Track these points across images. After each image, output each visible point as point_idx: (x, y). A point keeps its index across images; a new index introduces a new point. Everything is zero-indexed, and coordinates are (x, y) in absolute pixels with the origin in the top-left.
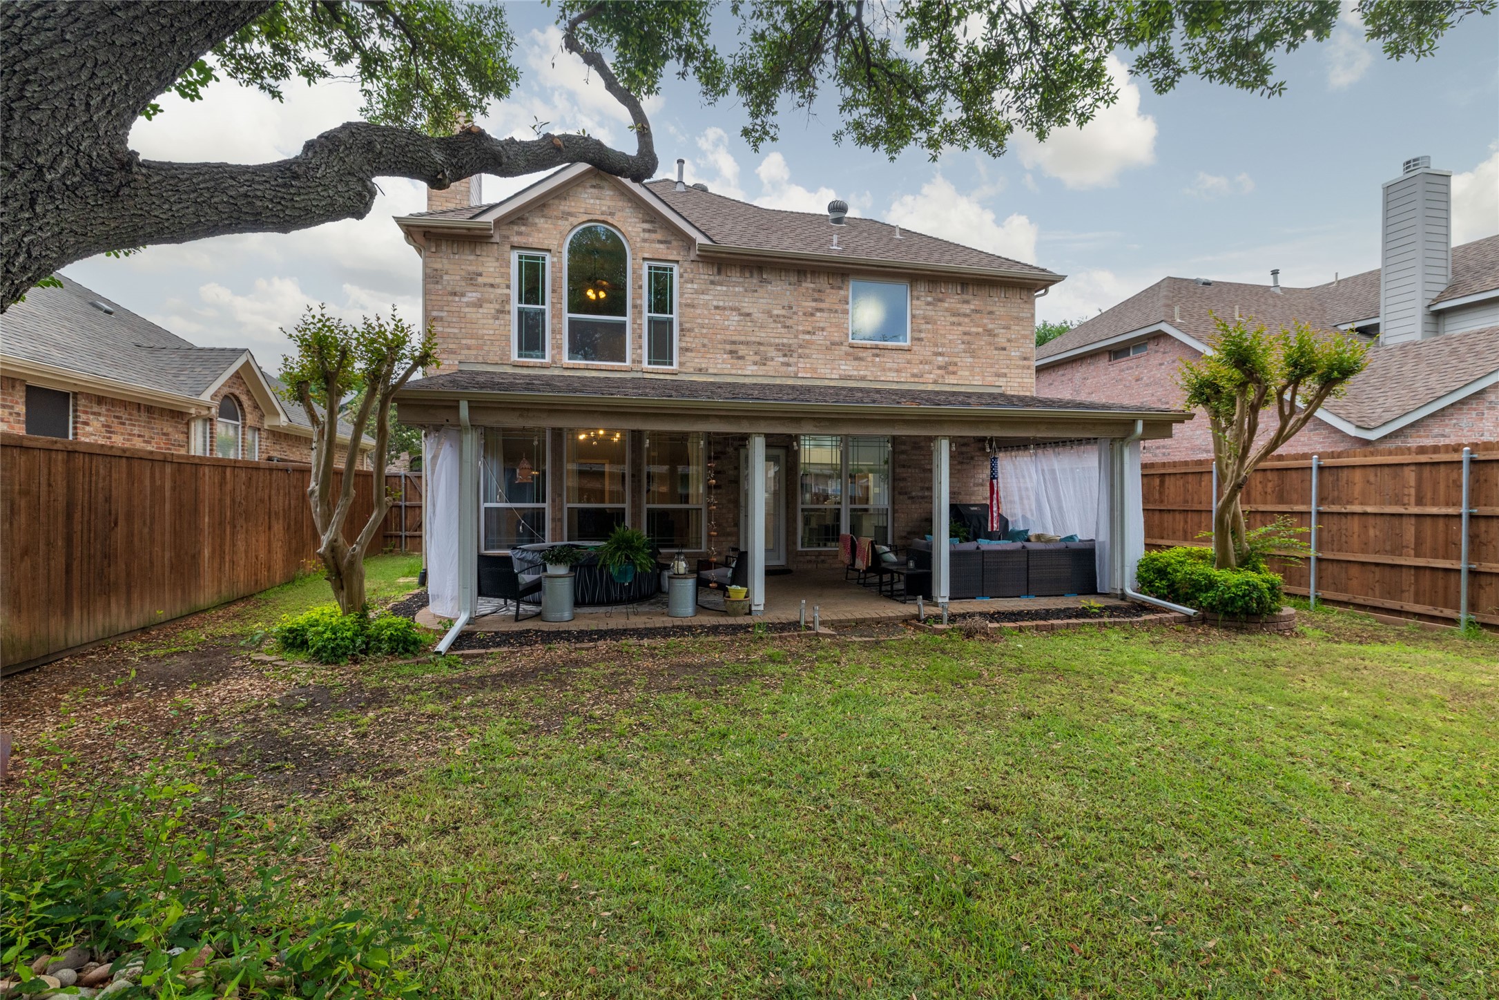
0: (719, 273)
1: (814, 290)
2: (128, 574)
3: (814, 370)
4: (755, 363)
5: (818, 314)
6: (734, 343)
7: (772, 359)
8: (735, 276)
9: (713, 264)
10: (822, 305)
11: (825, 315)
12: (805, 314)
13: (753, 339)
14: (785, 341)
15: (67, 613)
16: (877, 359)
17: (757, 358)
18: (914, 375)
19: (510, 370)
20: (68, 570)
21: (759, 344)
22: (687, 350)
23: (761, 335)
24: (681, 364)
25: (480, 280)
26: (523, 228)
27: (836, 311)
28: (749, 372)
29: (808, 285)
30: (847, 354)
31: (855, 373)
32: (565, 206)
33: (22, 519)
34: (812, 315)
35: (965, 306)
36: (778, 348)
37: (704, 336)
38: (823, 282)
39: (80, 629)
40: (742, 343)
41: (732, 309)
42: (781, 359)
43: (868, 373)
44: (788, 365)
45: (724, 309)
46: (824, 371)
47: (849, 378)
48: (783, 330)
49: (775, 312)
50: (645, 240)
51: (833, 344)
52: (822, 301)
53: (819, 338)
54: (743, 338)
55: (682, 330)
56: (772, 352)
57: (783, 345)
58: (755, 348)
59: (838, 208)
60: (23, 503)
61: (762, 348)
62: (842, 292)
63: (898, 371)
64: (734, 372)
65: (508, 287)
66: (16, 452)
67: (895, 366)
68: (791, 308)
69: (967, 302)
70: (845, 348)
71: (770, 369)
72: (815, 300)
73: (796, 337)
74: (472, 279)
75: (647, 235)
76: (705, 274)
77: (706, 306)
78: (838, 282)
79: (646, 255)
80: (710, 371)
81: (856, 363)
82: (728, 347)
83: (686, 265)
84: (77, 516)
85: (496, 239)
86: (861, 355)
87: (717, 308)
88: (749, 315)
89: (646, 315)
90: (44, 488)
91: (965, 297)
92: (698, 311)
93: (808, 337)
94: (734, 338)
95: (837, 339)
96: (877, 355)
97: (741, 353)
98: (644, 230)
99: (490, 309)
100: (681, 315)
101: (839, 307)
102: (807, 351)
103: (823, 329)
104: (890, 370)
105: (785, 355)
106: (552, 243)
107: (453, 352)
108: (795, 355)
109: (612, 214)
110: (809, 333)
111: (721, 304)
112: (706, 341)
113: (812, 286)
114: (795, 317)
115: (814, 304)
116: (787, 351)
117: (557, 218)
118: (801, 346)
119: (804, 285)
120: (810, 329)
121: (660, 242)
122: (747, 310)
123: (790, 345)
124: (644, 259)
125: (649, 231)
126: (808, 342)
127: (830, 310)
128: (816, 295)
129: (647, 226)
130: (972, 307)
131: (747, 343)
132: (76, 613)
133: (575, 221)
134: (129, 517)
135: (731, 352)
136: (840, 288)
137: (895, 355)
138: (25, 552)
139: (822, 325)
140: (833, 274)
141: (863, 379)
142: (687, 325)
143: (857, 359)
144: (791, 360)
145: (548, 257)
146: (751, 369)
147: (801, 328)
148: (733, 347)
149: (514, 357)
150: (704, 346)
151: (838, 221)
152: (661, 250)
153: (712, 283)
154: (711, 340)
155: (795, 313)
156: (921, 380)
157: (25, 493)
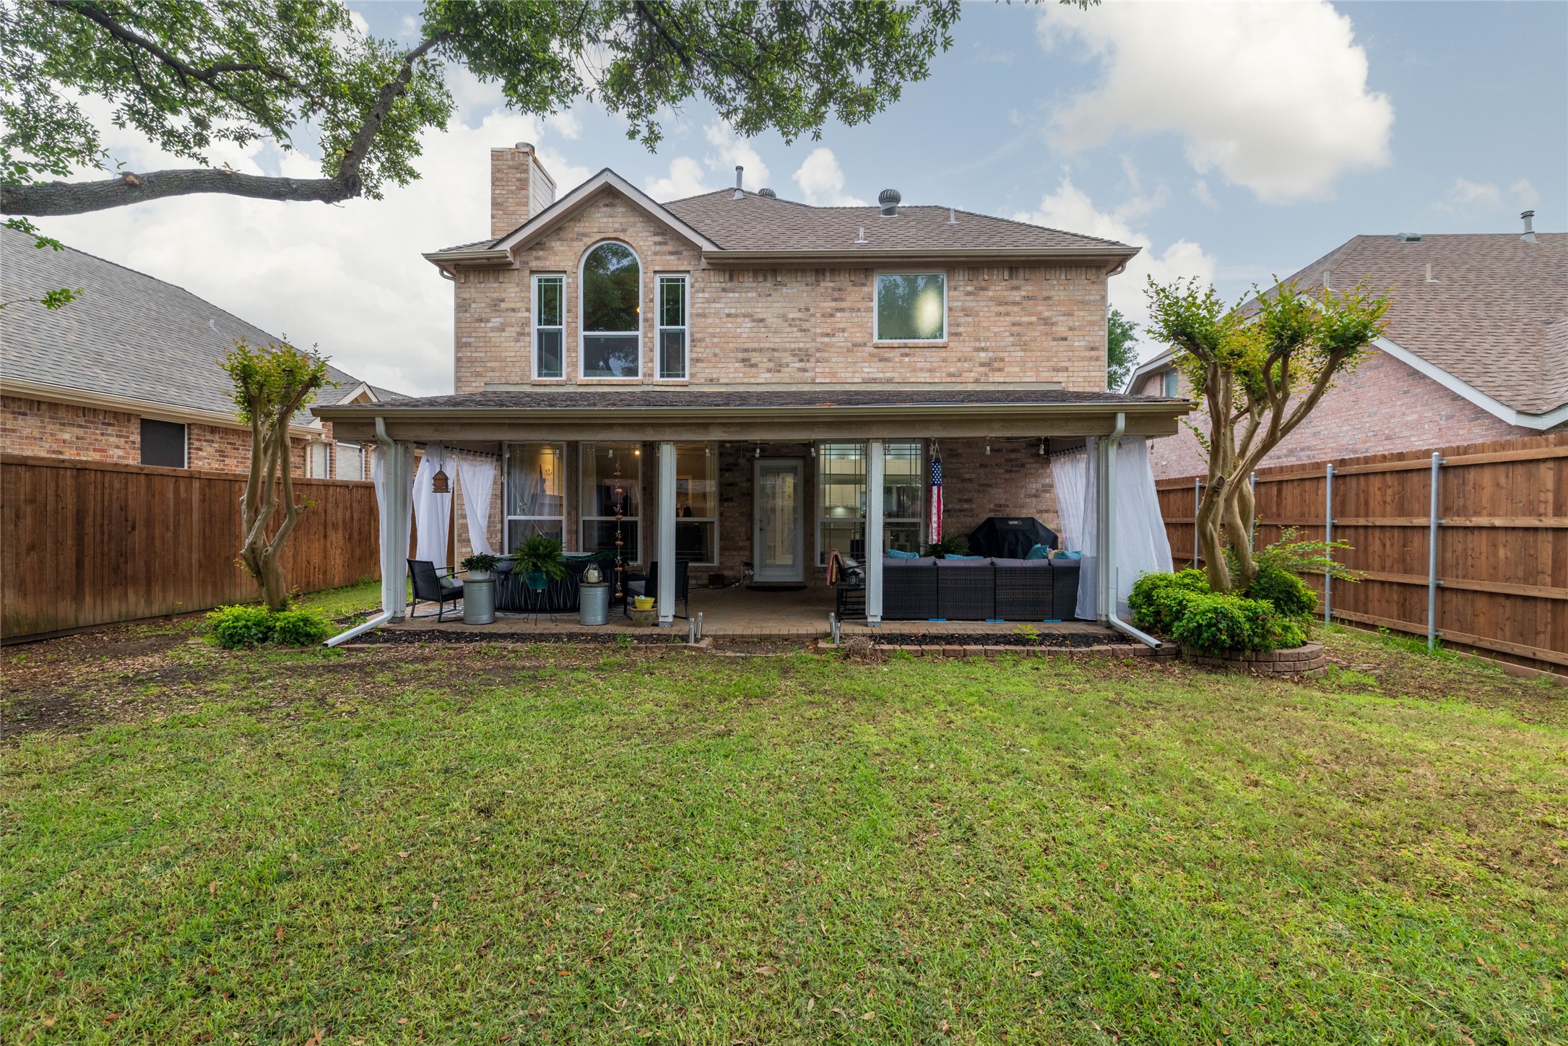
0: (731, 279)
1: (834, 289)
2: (148, 571)
3: (834, 374)
4: (769, 371)
5: (838, 315)
6: (746, 350)
7: (788, 365)
8: (748, 281)
9: (724, 271)
10: (843, 305)
11: (847, 314)
12: (823, 316)
13: (767, 345)
14: (801, 345)
15: (78, 598)
16: (907, 359)
17: (771, 365)
18: (950, 375)
19: (528, 389)
20: (79, 564)
21: (774, 350)
22: (698, 360)
23: (775, 341)
24: (692, 375)
25: (503, 305)
26: (541, 253)
27: (859, 310)
28: (762, 380)
29: (827, 284)
30: (871, 355)
31: (881, 375)
32: (579, 228)
33: (28, 522)
34: (832, 315)
35: (1015, 293)
36: (794, 353)
37: (715, 345)
38: (844, 280)
39: (91, 612)
40: (755, 350)
41: (744, 316)
42: (798, 365)
43: (896, 375)
44: (805, 370)
45: (736, 316)
46: (845, 375)
47: (874, 381)
48: (799, 334)
49: (791, 316)
50: (656, 253)
51: (855, 345)
52: (842, 300)
53: (839, 340)
54: (756, 345)
55: (693, 341)
56: (787, 358)
57: (800, 350)
58: (769, 354)
59: (889, 198)
60: (29, 509)
61: (776, 354)
62: (865, 289)
63: (930, 371)
64: (746, 380)
65: (528, 310)
66: (21, 470)
67: (928, 365)
68: (807, 310)
69: (1017, 288)
70: (869, 349)
71: (785, 375)
72: (835, 300)
73: (814, 340)
74: (495, 305)
75: (658, 248)
76: (717, 281)
77: (717, 314)
78: (860, 278)
79: (657, 268)
80: (722, 381)
81: (882, 364)
82: (740, 355)
83: (697, 274)
84: (89, 520)
85: (517, 265)
86: (887, 355)
87: (729, 315)
88: (762, 320)
89: (658, 327)
90: (51, 498)
91: (1015, 283)
92: (710, 321)
93: (826, 339)
94: (746, 346)
95: (860, 340)
96: (907, 355)
97: (753, 361)
98: (656, 243)
99: (511, 332)
100: (693, 325)
101: (862, 305)
102: (826, 355)
103: (843, 330)
104: (922, 370)
105: (801, 361)
106: (567, 265)
107: (478, 375)
108: (813, 359)
109: (624, 231)
110: (828, 335)
111: (733, 311)
112: (717, 351)
113: (832, 284)
114: (813, 319)
115: (834, 304)
116: (803, 356)
117: (572, 240)
118: (818, 350)
119: (823, 284)
120: (829, 331)
121: (671, 253)
122: (760, 316)
123: (807, 350)
124: (656, 272)
125: (660, 243)
126: (826, 344)
127: (852, 310)
128: (836, 294)
129: (658, 239)
130: (1024, 293)
131: (761, 350)
132: (88, 599)
133: (589, 241)
134: (149, 523)
135: (743, 360)
136: (863, 285)
137: (927, 353)
138: (32, 548)
139: (842, 326)
140: (856, 270)
141: (890, 381)
142: (698, 336)
143: (881, 360)
144: (808, 365)
145: (564, 277)
146: (764, 377)
147: (818, 331)
148: (746, 355)
149: (534, 377)
150: (715, 355)
151: (889, 212)
152: (672, 262)
153: (724, 290)
154: (722, 349)
155: (813, 315)
156: (959, 380)
157: (32, 501)
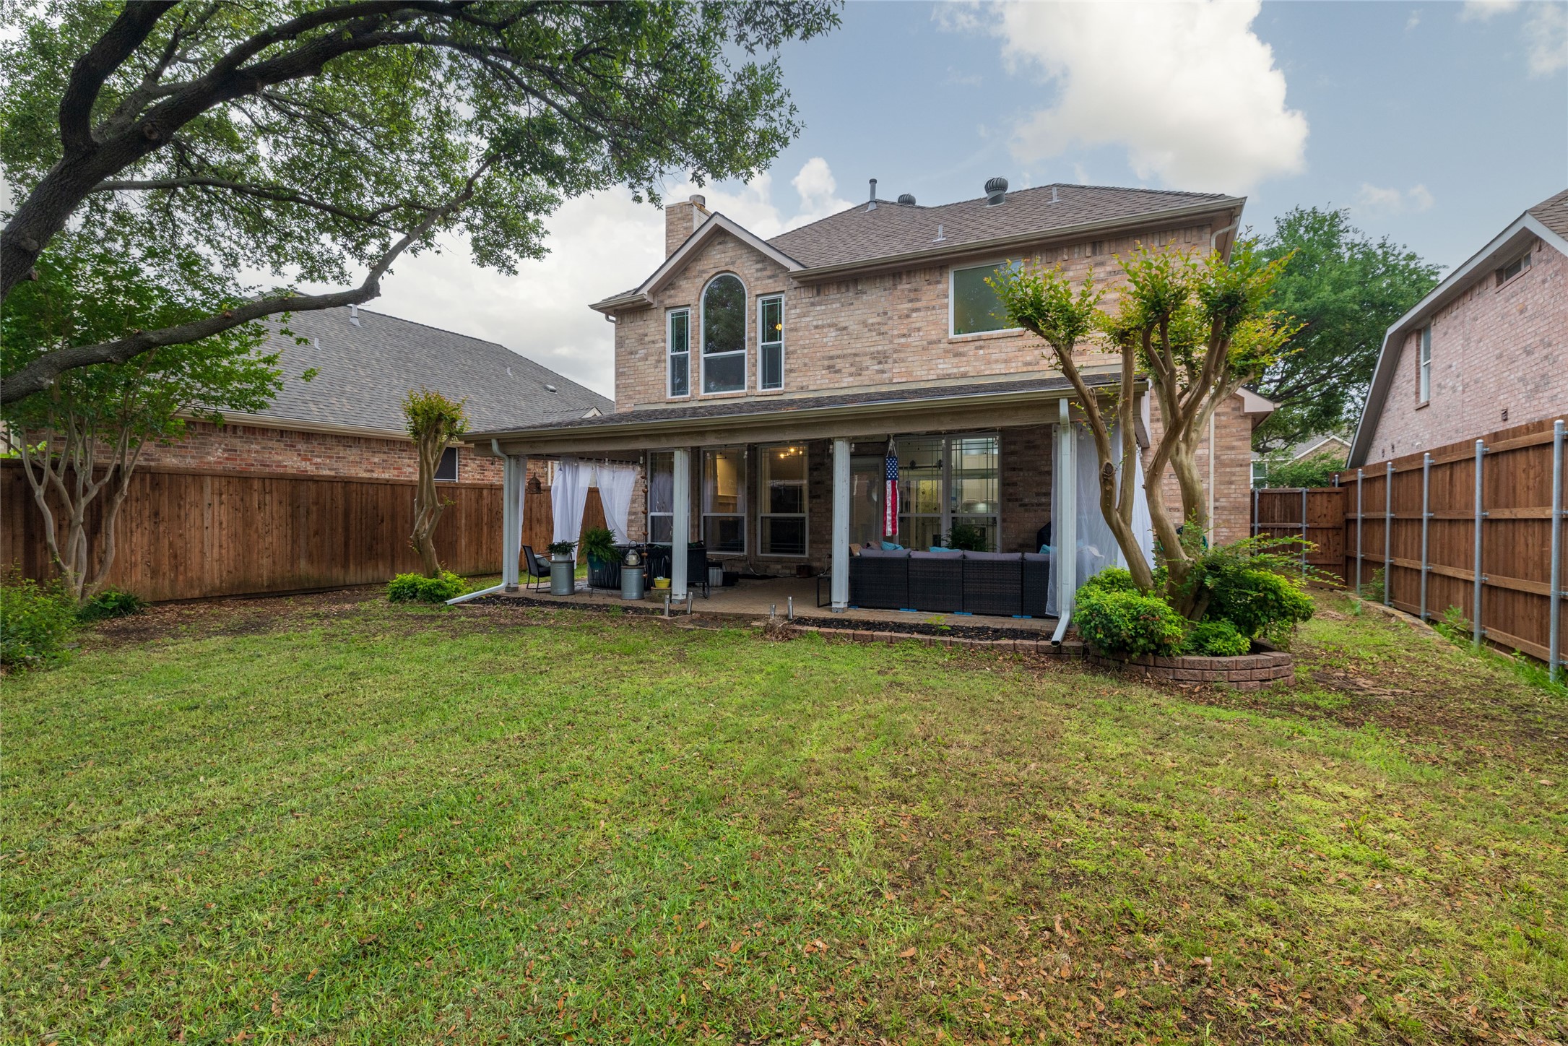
0: (818, 294)
1: (910, 290)
2: (393, 550)
3: (910, 373)
4: (851, 375)
5: (914, 315)
6: (831, 358)
7: (867, 368)
8: (833, 294)
9: (812, 287)
10: (918, 305)
11: (922, 314)
12: (900, 318)
13: (849, 351)
14: (880, 348)
15: (345, 566)
16: (981, 352)
17: (853, 369)
18: (1029, 364)
19: (663, 406)
20: (346, 544)
21: (855, 355)
22: (791, 371)
23: (857, 346)
24: (786, 385)
25: (647, 339)
26: (672, 292)
27: (934, 308)
28: (846, 384)
29: (904, 286)
30: (946, 351)
31: (955, 370)
32: (700, 266)
33: (314, 516)
34: (908, 316)
35: (1098, 270)
36: (873, 356)
37: (805, 356)
38: (919, 280)
39: (354, 575)
40: (839, 357)
41: (830, 326)
42: (876, 367)
43: (970, 369)
44: (883, 372)
45: (823, 327)
46: (920, 373)
47: (949, 377)
48: (877, 338)
49: (870, 321)
50: (757, 279)
51: (929, 343)
52: (917, 300)
53: (915, 339)
54: (839, 352)
55: (787, 353)
56: (867, 361)
57: (878, 352)
58: (850, 360)
59: (996, 188)
60: (314, 508)
61: (857, 359)
62: (940, 286)
63: (1006, 361)
64: (831, 386)
65: (664, 341)
66: (310, 484)
67: (1003, 356)
68: (885, 313)
69: (1102, 264)
70: (944, 346)
71: (865, 379)
72: (911, 301)
73: (891, 342)
74: (641, 340)
75: (759, 274)
76: (806, 296)
77: (807, 327)
78: (936, 276)
79: (759, 292)
80: (811, 388)
81: (956, 360)
82: (826, 363)
83: (791, 293)
84: (353, 516)
85: (655, 305)
86: (961, 350)
87: (816, 327)
88: (845, 328)
89: (760, 344)
90: (328, 500)
91: (1099, 258)
92: (800, 334)
93: (903, 340)
94: (832, 353)
95: (934, 337)
96: (981, 348)
97: (838, 367)
98: (758, 270)
99: (652, 360)
100: (787, 339)
101: (936, 303)
102: (902, 355)
103: (919, 330)
104: (997, 361)
105: (880, 363)
106: (691, 299)
107: (630, 398)
108: (890, 361)
109: (733, 263)
110: (904, 336)
111: (820, 323)
112: (807, 360)
113: (908, 286)
114: (890, 322)
115: (910, 305)
116: (881, 358)
117: (695, 277)
118: (896, 351)
119: (899, 287)
120: (905, 331)
121: (770, 277)
122: (843, 325)
123: (885, 352)
124: (757, 296)
125: (761, 270)
126: (903, 345)
127: (927, 308)
128: (912, 295)
129: (759, 266)
130: (1109, 269)
131: (844, 356)
132: (352, 567)
133: (706, 276)
134: (393, 518)
135: (829, 367)
136: (938, 282)
137: (1003, 343)
138: (316, 533)
139: (918, 325)
140: (931, 269)
141: (964, 375)
142: (791, 348)
143: (956, 355)
144: (886, 366)
145: (689, 309)
146: (847, 381)
147: (895, 332)
148: (831, 362)
149: (669, 396)
150: (805, 365)
151: (994, 201)
152: (771, 285)
153: (813, 304)
154: (811, 358)
155: (891, 318)
156: (1036, 368)
157: (317, 503)
